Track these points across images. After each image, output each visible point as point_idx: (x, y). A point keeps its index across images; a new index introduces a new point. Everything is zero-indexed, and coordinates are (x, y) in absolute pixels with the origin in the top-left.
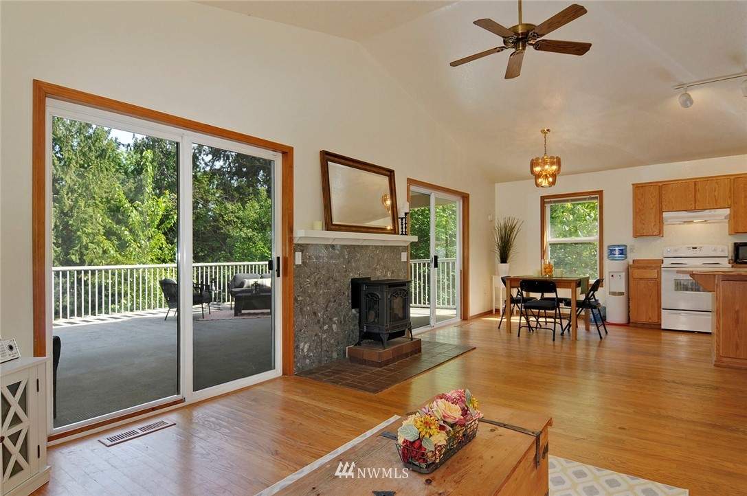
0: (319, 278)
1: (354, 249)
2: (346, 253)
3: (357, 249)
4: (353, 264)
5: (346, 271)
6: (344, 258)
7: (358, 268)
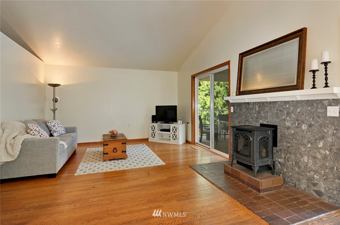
0: (241, 120)
1: (263, 104)
2: (257, 107)
3: (266, 104)
4: (263, 115)
5: (257, 118)
6: (255, 110)
7: (266, 118)
